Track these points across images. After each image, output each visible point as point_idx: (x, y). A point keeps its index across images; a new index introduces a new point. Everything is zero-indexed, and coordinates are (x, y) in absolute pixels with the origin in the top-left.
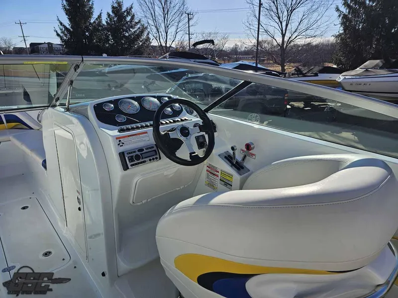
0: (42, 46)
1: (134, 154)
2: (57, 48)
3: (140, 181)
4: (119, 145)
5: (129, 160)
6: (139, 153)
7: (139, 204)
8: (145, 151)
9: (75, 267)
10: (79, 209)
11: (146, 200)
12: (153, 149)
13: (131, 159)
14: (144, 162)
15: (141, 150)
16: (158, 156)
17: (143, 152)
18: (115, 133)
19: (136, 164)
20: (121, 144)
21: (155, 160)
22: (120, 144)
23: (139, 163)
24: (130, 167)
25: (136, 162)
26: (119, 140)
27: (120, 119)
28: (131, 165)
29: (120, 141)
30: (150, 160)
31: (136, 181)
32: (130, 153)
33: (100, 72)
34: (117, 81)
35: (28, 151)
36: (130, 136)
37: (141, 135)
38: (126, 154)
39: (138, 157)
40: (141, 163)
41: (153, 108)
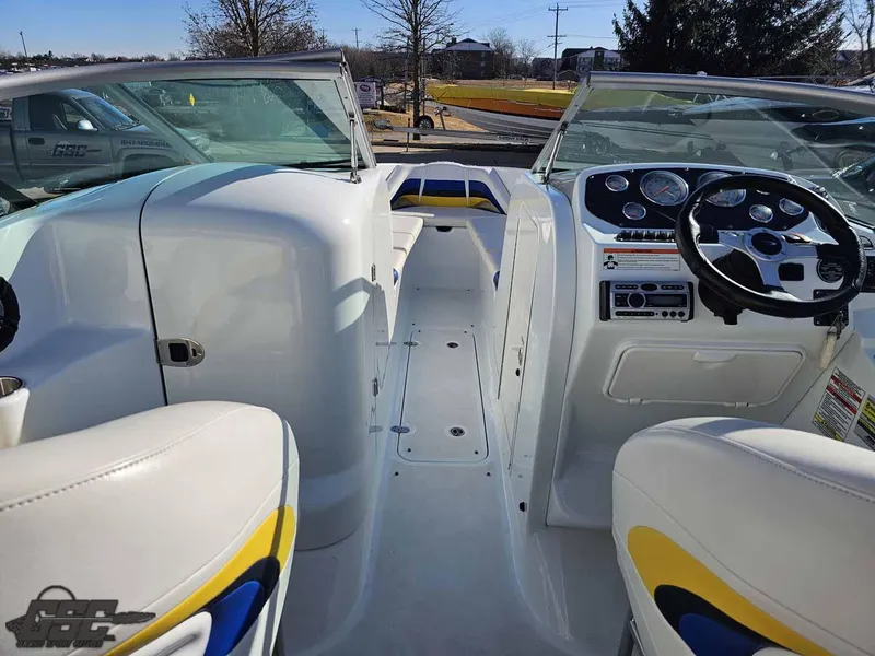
0: (583, 55)
1: (631, 292)
2: (612, 59)
3: (632, 353)
4: (605, 264)
5: (616, 300)
6: (642, 292)
7: (620, 401)
8: (659, 290)
9: (488, 474)
10: (518, 373)
11: (638, 400)
12: (680, 292)
13: (621, 301)
14: (649, 314)
15: (649, 286)
16: (687, 311)
17: (655, 292)
18: (610, 239)
19: (629, 314)
20: (611, 265)
21: (677, 317)
22: (609, 263)
23: (635, 314)
24: (613, 316)
25: (630, 309)
26: (609, 254)
27: (634, 212)
28: (618, 313)
29: (610, 257)
30: (665, 314)
31: (622, 350)
32: (621, 287)
33: (680, 113)
34: (713, 137)
35: (482, 249)
36: (637, 251)
37: (661, 255)
38: (612, 288)
39: (636, 300)
40: (642, 314)
41: (725, 199)
